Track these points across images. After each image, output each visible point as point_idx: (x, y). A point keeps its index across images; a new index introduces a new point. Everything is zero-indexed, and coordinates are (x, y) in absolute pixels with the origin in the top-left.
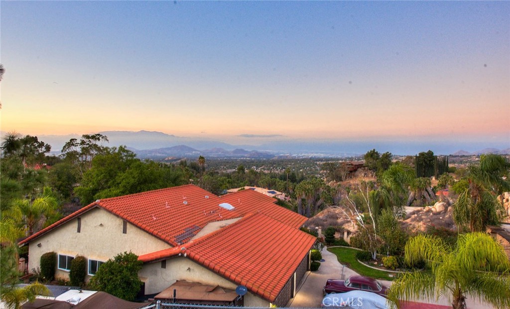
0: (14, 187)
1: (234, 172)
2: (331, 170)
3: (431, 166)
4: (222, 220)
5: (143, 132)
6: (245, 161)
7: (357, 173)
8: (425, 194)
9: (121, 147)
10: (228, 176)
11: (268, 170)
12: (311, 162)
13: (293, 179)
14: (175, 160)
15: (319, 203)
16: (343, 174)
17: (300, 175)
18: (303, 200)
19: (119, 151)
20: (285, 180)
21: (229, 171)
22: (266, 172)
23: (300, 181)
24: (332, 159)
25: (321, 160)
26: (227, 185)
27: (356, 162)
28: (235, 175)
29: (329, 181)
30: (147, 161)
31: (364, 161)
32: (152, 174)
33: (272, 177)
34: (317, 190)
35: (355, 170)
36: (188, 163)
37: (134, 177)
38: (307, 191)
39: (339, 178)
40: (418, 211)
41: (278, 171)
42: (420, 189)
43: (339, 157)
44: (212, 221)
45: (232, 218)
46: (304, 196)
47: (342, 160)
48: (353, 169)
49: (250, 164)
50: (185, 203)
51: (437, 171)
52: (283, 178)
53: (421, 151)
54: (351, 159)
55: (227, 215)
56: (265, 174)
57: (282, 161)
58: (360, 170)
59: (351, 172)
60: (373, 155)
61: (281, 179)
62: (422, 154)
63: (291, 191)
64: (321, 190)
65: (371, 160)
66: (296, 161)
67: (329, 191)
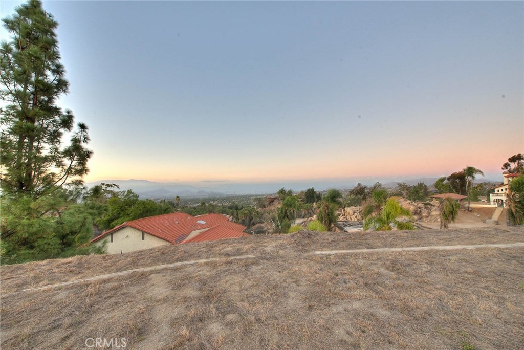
0: (94, 214)
1: (198, 206)
2: (259, 202)
3: (313, 197)
4: (199, 229)
5: (142, 181)
6: (205, 199)
7: (274, 202)
8: (311, 212)
9: (128, 191)
10: (195, 208)
11: (221, 203)
12: (247, 197)
13: (237, 208)
14: (157, 200)
15: (252, 222)
16: (266, 203)
17: (241, 206)
18: (243, 220)
19: (128, 194)
20: (232, 209)
21: (195, 205)
22: (220, 205)
23: (241, 209)
24: (260, 195)
25: (253, 196)
26: (196, 213)
27: (273, 197)
28: (199, 207)
29: (258, 208)
30: (147, 200)
31: (277, 196)
32: (151, 207)
33: (223, 208)
34: (251, 214)
35: (273, 201)
36: (166, 201)
37: (140, 210)
38: (245, 215)
39: (264, 206)
40: (305, 221)
41: (227, 204)
42: (308, 210)
43: (264, 194)
44: (194, 230)
45: (205, 228)
46: (243, 218)
47: (265, 195)
48: (272, 201)
49: (208, 200)
50: (177, 222)
51: (316, 200)
52: (230, 208)
53: (308, 188)
54: (271, 195)
55: (202, 226)
56: (219, 206)
57: (229, 198)
58: (275, 201)
59: (271, 202)
60: (282, 192)
61: (229, 209)
62: (309, 190)
63: (235, 216)
64: (253, 213)
65: (281, 195)
66: (237, 197)
67: (258, 214)
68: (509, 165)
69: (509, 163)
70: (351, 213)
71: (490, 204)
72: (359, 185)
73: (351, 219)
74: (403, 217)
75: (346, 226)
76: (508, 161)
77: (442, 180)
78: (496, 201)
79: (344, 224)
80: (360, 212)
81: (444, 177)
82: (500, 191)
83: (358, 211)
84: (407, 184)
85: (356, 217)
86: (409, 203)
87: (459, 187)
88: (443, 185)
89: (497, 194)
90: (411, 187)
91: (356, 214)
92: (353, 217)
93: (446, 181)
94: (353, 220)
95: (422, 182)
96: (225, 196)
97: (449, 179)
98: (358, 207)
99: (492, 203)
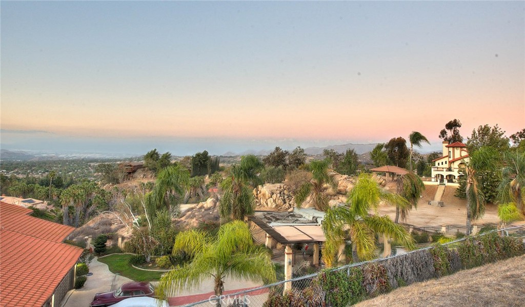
2: (107, 173)
3: (205, 166)
7: (136, 174)
11: (23, 174)
12: (83, 163)
13: (59, 184)
15: (90, 210)
16: (120, 176)
17: (68, 178)
18: (70, 208)
20: (47, 185)
22: (20, 176)
23: (68, 185)
24: (109, 160)
25: (95, 161)
27: (135, 163)
29: (103, 184)
31: (143, 162)
33: (28, 183)
34: (89, 195)
35: (134, 172)
38: (75, 197)
39: (115, 181)
40: (193, 208)
41: (39, 175)
42: (195, 188)
43: (117, 157)
46: (72, 203)
47: (120, 160)
48: (132, 171)
51: (210, 171)
52: (45, 183)
53: (198, 152)
54: (131, 160)
56: (19, 180)
57: (45, 163)
58: (139, 171)
59: (130, 173)
60: (153, 155)
61: (42, 185)
62: (198, 155)
63: (55, 198)
64: (94, 194)
65: (151, 161)
66: (64, 162)
67: (103, 195)
68: (446, 132)
69: (446, 130)
70: (268, 194)
71: (431, 181)
72: (277, 149)
73: (267, 204)
74: (340, 197)
75: (270, 220)
76: (445, 128)
77: (380, 147)
78: (437, 176)
79: (266, 217)
80: (280, 193)
81: (382, 143)
82: (440, 164)
83: (278, 192)
84: (335, 151)
85: (274, 201)
86: (346, 179)
87: (396, 158)
88: (381, 155)
89: (438, 168)
90: (340, 155)
91: (274, 196)
92: (270, 201)
93: (383, 149)
94: (269, 204)
95: (351, 149)
96: (34, 160)
97: (387, 147)
98: (278, 185)
99: (433, 180)
